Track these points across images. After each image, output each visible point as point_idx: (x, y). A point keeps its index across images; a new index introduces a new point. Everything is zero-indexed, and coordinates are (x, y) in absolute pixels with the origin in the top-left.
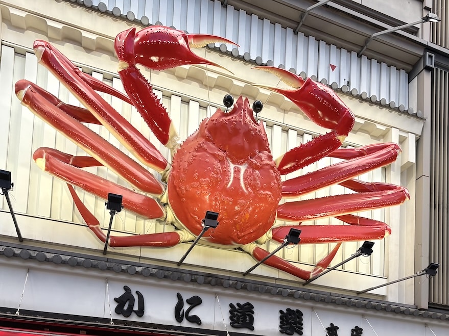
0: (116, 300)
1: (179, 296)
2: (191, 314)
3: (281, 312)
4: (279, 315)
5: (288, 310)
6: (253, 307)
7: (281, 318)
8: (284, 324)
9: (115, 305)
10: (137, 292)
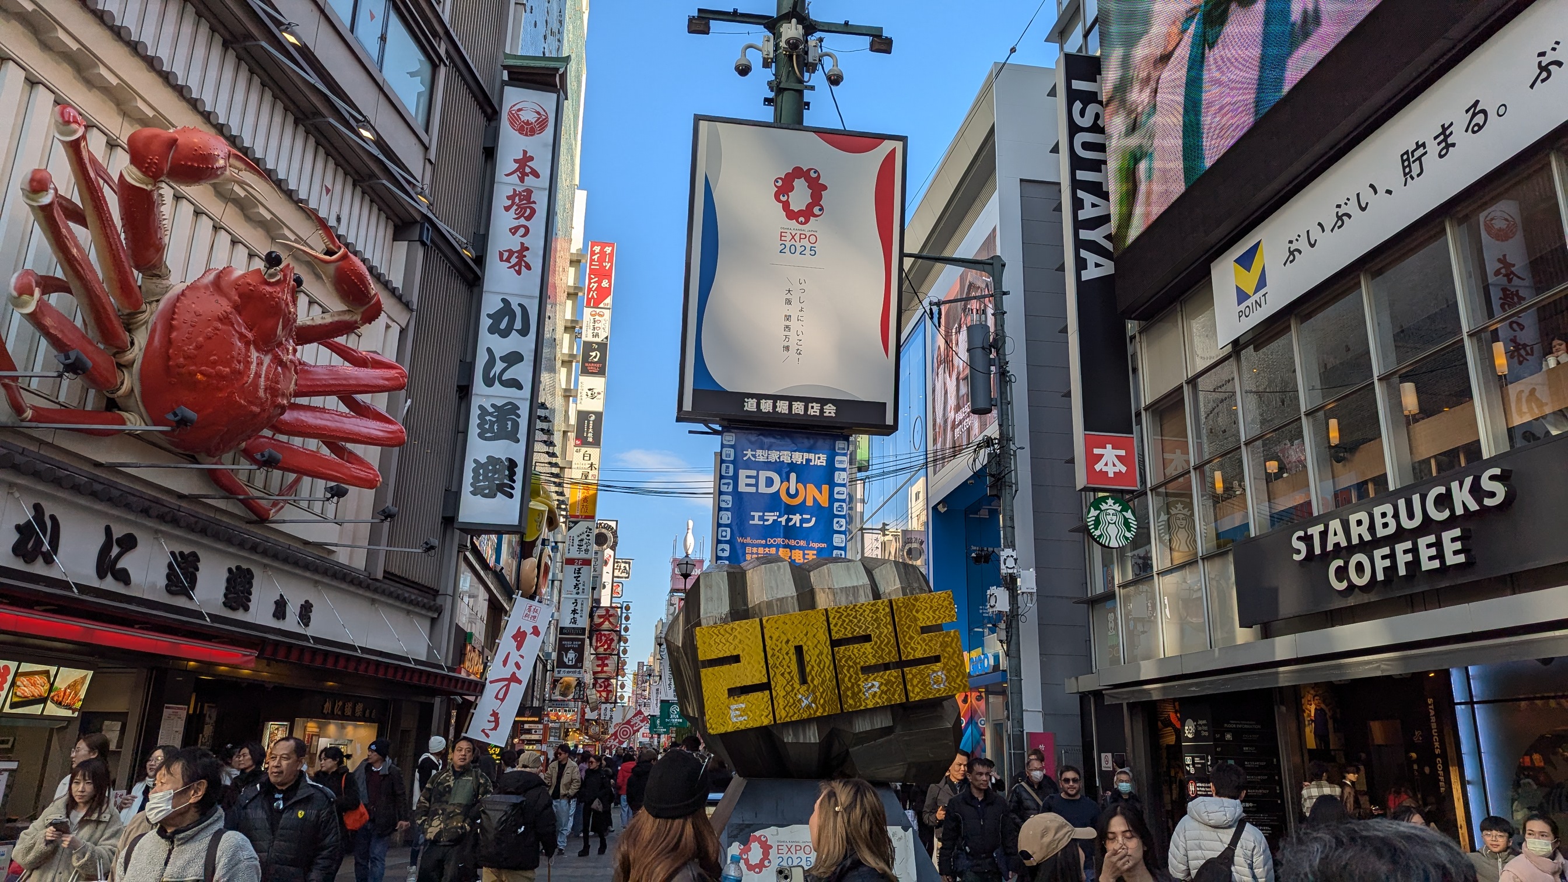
0: (18, 528)
1: (108, 530)
2: (120, 565)
3: (230, 570)
4: (225, 575)
5: (238, 568)
6: (199, 561)
7: (228, 580)
8: (231, 593)
9: (15, 537)
10: (53, 518)
